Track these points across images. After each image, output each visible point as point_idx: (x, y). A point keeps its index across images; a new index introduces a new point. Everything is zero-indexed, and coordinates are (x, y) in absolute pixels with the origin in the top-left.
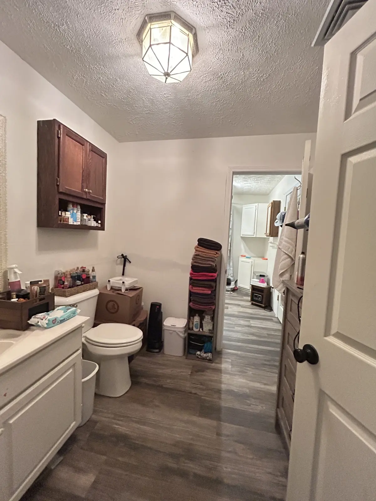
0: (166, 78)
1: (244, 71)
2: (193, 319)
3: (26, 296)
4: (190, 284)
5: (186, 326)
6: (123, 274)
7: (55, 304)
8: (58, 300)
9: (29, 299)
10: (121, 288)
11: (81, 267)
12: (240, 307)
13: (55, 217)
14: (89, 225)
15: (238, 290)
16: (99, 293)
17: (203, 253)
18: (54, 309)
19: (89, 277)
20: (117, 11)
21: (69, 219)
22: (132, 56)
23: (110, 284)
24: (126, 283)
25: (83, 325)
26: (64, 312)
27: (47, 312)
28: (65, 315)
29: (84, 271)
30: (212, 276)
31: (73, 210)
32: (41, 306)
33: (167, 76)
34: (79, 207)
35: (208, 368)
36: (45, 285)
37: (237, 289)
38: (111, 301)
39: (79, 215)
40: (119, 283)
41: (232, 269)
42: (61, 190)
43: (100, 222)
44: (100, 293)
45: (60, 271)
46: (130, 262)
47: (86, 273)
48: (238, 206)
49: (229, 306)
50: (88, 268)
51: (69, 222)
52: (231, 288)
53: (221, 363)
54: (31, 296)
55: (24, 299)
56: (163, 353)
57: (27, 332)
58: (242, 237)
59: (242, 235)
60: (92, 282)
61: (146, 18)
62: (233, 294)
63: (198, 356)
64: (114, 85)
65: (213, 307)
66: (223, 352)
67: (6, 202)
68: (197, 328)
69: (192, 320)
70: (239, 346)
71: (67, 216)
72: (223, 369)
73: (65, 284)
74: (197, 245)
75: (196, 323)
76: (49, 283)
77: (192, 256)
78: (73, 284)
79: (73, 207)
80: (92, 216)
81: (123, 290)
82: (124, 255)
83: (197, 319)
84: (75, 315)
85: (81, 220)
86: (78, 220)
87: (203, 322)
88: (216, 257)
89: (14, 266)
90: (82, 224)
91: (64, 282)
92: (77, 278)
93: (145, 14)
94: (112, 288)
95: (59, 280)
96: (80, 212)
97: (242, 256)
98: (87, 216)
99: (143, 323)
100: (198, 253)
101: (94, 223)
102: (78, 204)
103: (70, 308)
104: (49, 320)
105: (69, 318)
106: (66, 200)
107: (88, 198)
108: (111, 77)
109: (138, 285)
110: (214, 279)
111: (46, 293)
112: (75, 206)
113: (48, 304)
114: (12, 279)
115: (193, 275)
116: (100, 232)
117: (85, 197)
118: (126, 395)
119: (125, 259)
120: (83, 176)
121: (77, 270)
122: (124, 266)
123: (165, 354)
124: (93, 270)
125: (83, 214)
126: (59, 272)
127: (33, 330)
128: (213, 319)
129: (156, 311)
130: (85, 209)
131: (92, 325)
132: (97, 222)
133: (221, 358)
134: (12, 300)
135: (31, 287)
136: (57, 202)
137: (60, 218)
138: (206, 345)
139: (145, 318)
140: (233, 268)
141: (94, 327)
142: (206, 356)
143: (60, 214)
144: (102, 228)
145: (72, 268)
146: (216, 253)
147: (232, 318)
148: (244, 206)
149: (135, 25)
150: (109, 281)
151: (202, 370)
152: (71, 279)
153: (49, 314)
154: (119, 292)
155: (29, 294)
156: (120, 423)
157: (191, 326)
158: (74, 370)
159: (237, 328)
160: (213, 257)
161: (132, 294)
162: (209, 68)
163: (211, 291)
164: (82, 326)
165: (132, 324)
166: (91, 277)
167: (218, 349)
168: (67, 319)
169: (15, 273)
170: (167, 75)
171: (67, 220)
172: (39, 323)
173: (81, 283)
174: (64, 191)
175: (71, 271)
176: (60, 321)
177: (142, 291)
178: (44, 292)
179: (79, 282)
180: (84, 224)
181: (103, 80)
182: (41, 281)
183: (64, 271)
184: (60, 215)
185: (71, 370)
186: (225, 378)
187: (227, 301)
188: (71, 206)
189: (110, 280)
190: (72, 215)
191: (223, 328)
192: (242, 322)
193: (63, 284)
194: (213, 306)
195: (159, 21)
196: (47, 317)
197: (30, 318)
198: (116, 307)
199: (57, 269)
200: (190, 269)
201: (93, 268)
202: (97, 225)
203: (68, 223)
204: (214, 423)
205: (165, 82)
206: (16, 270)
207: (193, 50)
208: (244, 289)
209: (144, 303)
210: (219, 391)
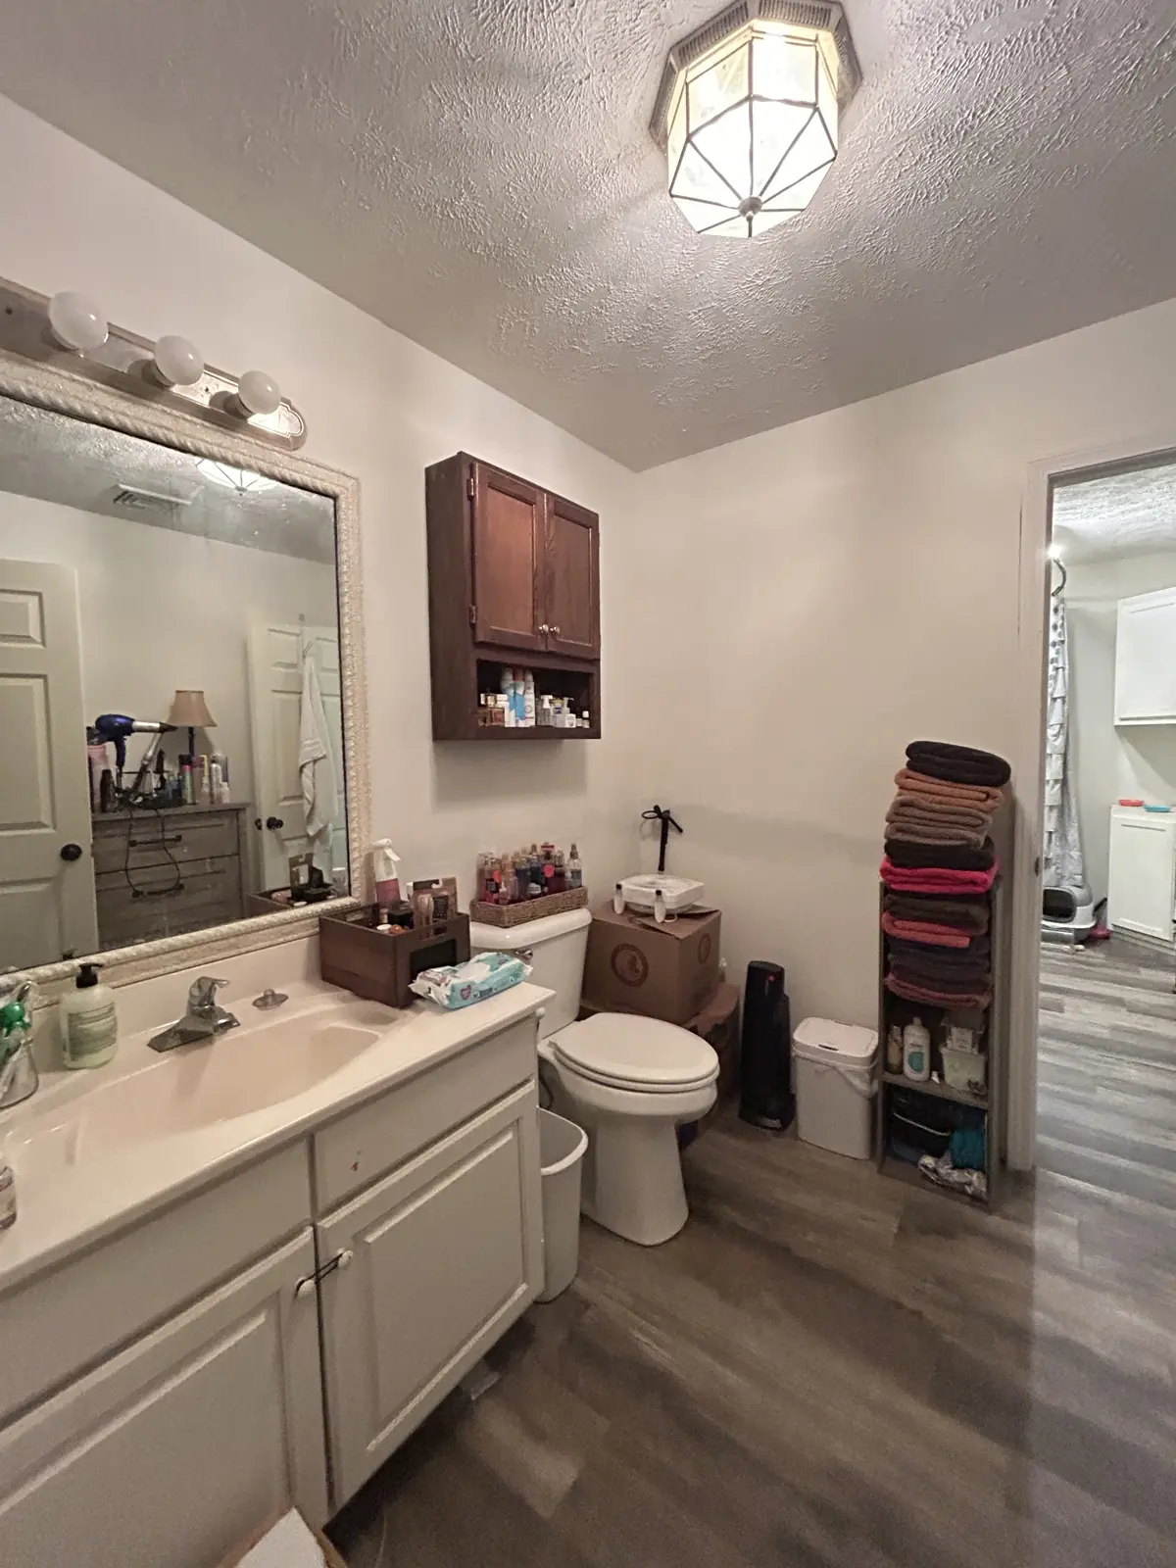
0: (750, 219)
1: (1065, 63)
2: (902, 1035)
3: (403, 919)
4: (884, 909)
5: (874, 1056)
6: (661, 868)
7: (472, 943)
8: (478, 932)
9: (411, 927)
10: (653, 908)
11: (542, 843)
12: (1124, 1010)
13: (470, 711)
14: (559, 725)
15: (1112, 940)
16: (590, 922)
17: (931, 797)
18: (468, 960)
19: (560, 875)
20: (585, 83)
21: (503, 712)
22: (643, 197)
23: (621, 895)
24: (666, 893)
25: (541, 1011)
26: (492, 970)
27: (453, 965)
28: (492, 977)
29: (548, 856)
30: (973, 883)
31: (515, 687)
32: (436, 947)
33: (750, 213)
34: (530, 677)
35: (973, 1230)
36: (445, 893)
37: (1107, 938)
38: (626, 946)
39: (530, 700)
40: (647, 895)
41: (1075, 854)
42: (481, 638)
43: (586, 714)
44: (594, 920)
45: (490, 856)
46: (681, 831)
47: (553, 861)
48: (1093, 608)
49: (1067, 1000)
50: (560, 849)
51: (504, 722)
52: (1077, 930)
53: (1027, 1220)
54: (415, 919)
55: (403, 927)
56: (797, 1138)
57: (408, 1013)
58: (1117, 727)
59: (1122, 720)
60: (571, 888)
61: (672, 59)
62: (1089, 952)
63: (927, 1172)
64: (601, 307)
65: (984, 1001)
66: (1040, 1179)
67: (366, 683)
68: (919, 1070)
69: (899, 1038)
70: (1116, 1171)
71: (500, 704)
72: (1037, 1246)
73: (500, 890)
74: (905, 766)
75: (912, 1050)
76: (455, 888)
77: (886, 807)
78: (521, 892)
79: (514, 679)
80: (566, 699)
81: (659, 917)
82: (662, 811)
83: (915, 1037)
84: (519, 980)
85: (536, 713)
86: (529, 715)
87: (943, 1051)
88: (986, 812)
89: (384, 841)
90: (539, 723)
91: (498, 886)
92: (531, 876)
93: (666, 49)
94: (627, 908)
95: (487, 880)
96: (532, 690)
97: (1123, 803)
98: (551, 702)
99: (724, 1025)
100: (908, 796)
101: (571, 718)
102: (525, 669)
103: (507, 961)
104: (453, 989)
105: (504, 987)
106: (497, 663)
107: (550, 649)
108: (592, 289)
109: (705, 904)
110: (980, 894)
111: (449, 913)
112: (520, 676)
113: (453, 941)
114: (382, 875)
115: (890, 877)
116: (591, 742)
117: (542, 648)
118: (674, 1244)
119: (665, 822)
120: (535, 589)
121: (531, 854)
122: (664, 842)
123: (801, 1140)
124: (573, 855)
125: (542, 697)
126: (486, 857)
127: (420, 1011)
128: (983, 1044)
129: (766, 991)
130: (548, 683)
131: (576, 1015)
132: (579, 715)
133: (1031, 1200)
134: (380, 928)
135: (415, 896)
136: (473, 670)
137: (481, 711)
138: (957, 1136)
139: (732, 1008)
140: (1081, 850)
141: (579, 1019)
142: (963, 1180)
143: (483, 702)
144: (594, 732)
145: (518, 848)
146: (984, 796)
147: (1083, 1051)
148: (1124, 604)
149: (642, 97)
150: (619, 887)
151: (946, 1230)
152: (515, 878)
153: (455, 971)
154: (646, 921)
155: (411, 914)
156: (654, 1330)
157: (894, 1059)
158: (519, 1139)
159: (1102, 1094)
160: (974, 811)
161: (685, 930)
162: (909, 121)
163: (972, 939)
164: (534, 1013)
165: (686, 1025)
166: (569, 874)
167: (1016, 1160)
168: (499, 989)
169: (387, 859)
170: (752, 206)
171: (499, 716)
172: (432, 995)
173: (542, 889)
174: (488, 640)
175: (516, 855)
176: (481, 992)
177: (718, 920)
178: (445, 913)
179: (535, 888)
180: (543, 724)
181: (572, 304)
182: (437, 882)
183: (497, 854)
184: (483, 706)
185: (509, 1136)
186: (1046, 1286)
187: (1045, 979)
188: (510, 677)
189: (623, 883)
190: (515, 702)
191: (1035, 1082)
192: (1132, 1073)
193: (497, 891)
194: (981, 993)
195: (713, 44)
196: (449, 978)
197: (413, 978)
198: (640, 966)
199: (483, 850)
200: (882, 856)
201: (574, 847)
202: (580, 725)
203: (500, 724)
204: (998, 1455)
205: (750, 235)
206: (389, 852)
207: (840, 82)
208: (1145, 938)
209: (727, 961)
210: (1021, 1335)
